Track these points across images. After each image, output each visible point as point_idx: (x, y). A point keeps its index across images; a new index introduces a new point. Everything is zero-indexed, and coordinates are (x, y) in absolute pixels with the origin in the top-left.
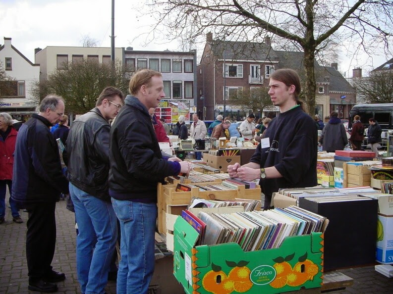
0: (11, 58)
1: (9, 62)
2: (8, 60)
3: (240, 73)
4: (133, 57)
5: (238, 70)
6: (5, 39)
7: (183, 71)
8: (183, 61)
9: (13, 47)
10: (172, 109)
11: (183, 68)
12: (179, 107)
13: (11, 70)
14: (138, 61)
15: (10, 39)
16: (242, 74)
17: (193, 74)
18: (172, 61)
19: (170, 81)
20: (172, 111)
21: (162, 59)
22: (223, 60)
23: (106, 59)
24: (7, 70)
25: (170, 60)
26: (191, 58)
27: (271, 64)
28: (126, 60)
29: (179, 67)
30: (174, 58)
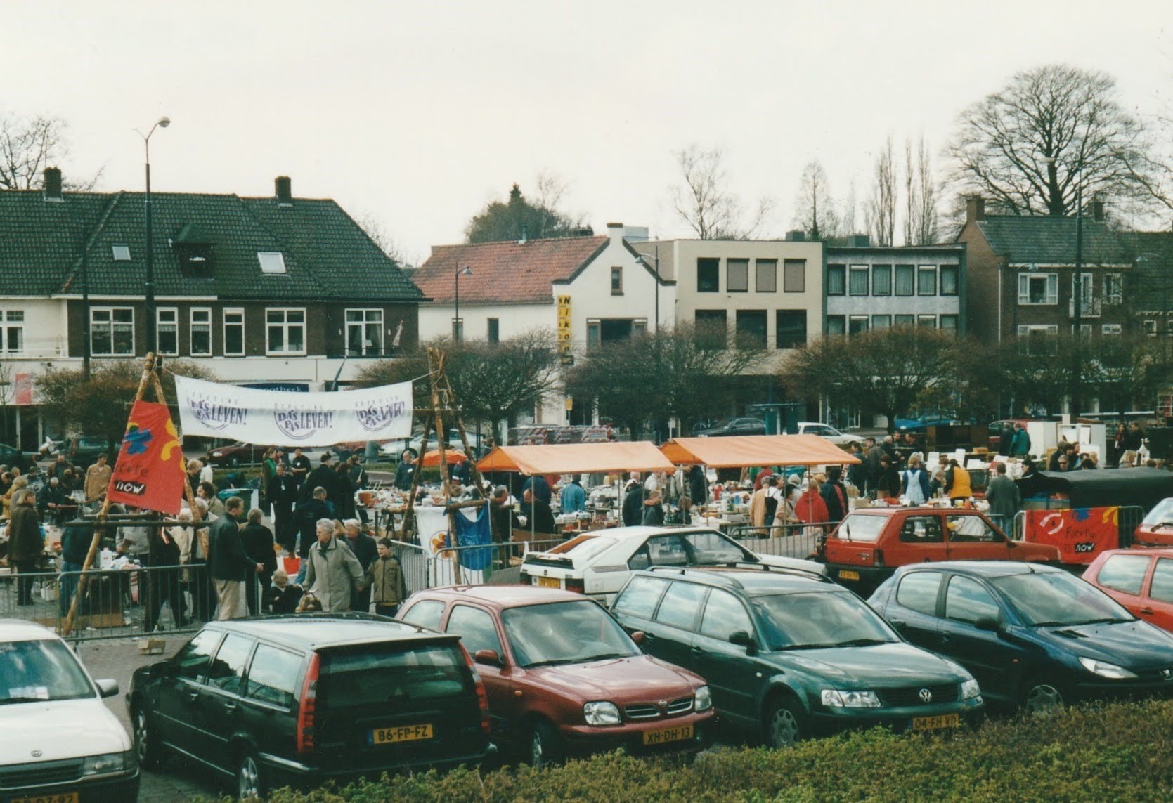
0: (621, 268)
2: (617, 271)
3: (1051, 296)
4: (841, 261)
5: (1048, 288)
6: (611, 225)
7: (938, 293)
8: (938, 269)
9: (626, 244)
11: (938, 285)
13: (621, 294)
14: (851, 270)
15: (619, 225)
16: (1057, 296)
17: (956, 299)
18: (916, 270)
19: (913, 316)
21: (897, 266)
22: (1019, 265)
23: (791, 267)
24: (613, 294)
25: (913, 266)
26: (954, 261)
27: (1116, 271)
28: (829, 269)
29: (931, 282)
30: (922, 263)
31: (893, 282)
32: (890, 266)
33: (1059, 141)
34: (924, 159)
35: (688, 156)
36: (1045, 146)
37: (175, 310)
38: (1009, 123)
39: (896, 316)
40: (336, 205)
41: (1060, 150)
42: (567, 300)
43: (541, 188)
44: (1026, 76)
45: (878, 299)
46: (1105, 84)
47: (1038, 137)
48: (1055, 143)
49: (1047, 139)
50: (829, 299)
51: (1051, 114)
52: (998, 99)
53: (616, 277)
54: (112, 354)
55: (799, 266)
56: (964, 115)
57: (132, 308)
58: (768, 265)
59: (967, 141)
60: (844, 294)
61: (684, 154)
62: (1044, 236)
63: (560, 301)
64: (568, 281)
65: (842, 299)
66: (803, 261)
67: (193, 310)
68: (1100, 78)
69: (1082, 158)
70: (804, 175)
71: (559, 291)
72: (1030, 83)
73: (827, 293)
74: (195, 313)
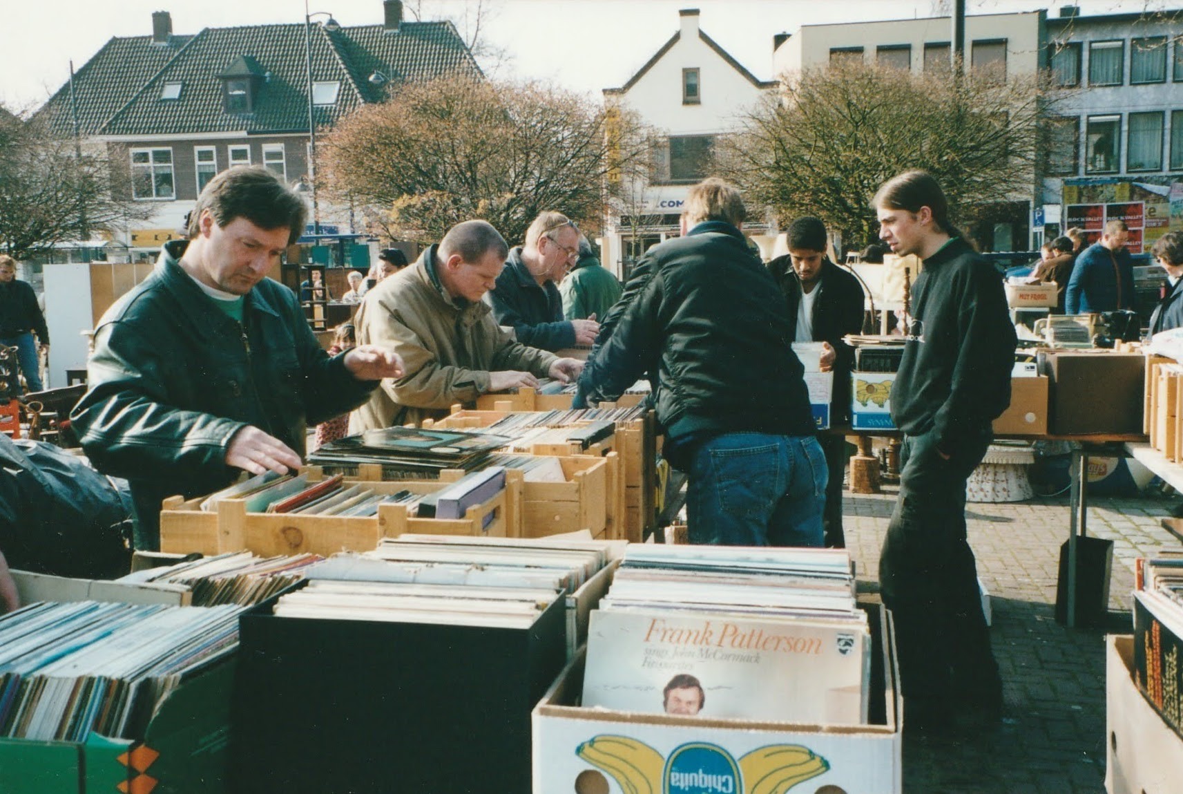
0: (698, 69)
1: (693, 81)
2: (691, 74)
4: (1075, 37)
6: (684, 13)
9: (703, 36)
10: (1146, 207)
12: (1172, 199)
13: (698, 102)
14: (1091, 51)
15: (695, 12)
20: (1145, 212)
23: (983, 52)
24: (686, 102)
31: (1170, 61)
32: (1165, 38)
37: (212, 148)
39: (1174, 112)
45: (1141, 89)
50: (1051, 93)
53: (689, 81)
54: (155, 198)
55: (998, 50)
57: (170, 148)
58: (939, 51)
60: (1078, 85)
64: (621, 91)
65: (1075, 92)
66: (1002, 43)
67: (231, 147)
71: (609, 103)
74: (234, 152)
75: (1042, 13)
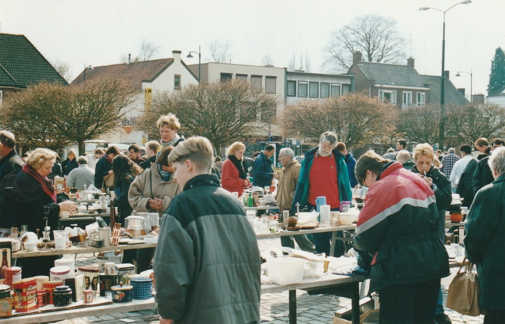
0: (180, 75)
2: (177, 78)
3: (393, 102)
4: (294, 79)
5: (392, 98)
6: (174, 52)
8: (341, 86)
9: (182, 62)
11: (341, 93)
13: (180, 90)
15: (179, 52)
16: (396, 102)
21: (321, 83)
22: (379, 86)
23: (269, 80)
24: (175, 89)
25: (329, 84)
26: (348, 82)
27: (422, 91)
28: (288, 82)
29: (337, 91)
30: (333, 82)
31: (319, 90)
32: (318, 83)
33: (374, 46)
34: (308, 62)
35: (214, 46)
36: (367, 49)
38: (352, 38)
40: (25, 38)
41: (374, 50)
42: (150, 91)
43: (143, 49)
44: (360, 19)
45: (312, 99)
46: (393, 23)
47: (364, 44)
48: (372, 47)
49: (368, 45)
50: (288, 97)
51: (370, 35)
52: (348, 27)
53: (177, 80)
55: (273, 80)
56: (333, 34)
58: (257, 79)
59: (334, 46)
60: (295, 96)
61: (212, 45)
62: (389, 72)
63: (146, 91)
64: (151, 81)
65: (294, 98)
66: (275, 78)
68: (390, 21)
69: (383, 55)
70: (263, 60)
71: (146, 86)
72: (362, 21)
73: (287, 95)
75: (286, 69)
